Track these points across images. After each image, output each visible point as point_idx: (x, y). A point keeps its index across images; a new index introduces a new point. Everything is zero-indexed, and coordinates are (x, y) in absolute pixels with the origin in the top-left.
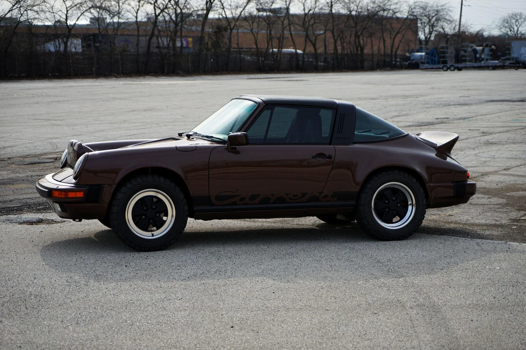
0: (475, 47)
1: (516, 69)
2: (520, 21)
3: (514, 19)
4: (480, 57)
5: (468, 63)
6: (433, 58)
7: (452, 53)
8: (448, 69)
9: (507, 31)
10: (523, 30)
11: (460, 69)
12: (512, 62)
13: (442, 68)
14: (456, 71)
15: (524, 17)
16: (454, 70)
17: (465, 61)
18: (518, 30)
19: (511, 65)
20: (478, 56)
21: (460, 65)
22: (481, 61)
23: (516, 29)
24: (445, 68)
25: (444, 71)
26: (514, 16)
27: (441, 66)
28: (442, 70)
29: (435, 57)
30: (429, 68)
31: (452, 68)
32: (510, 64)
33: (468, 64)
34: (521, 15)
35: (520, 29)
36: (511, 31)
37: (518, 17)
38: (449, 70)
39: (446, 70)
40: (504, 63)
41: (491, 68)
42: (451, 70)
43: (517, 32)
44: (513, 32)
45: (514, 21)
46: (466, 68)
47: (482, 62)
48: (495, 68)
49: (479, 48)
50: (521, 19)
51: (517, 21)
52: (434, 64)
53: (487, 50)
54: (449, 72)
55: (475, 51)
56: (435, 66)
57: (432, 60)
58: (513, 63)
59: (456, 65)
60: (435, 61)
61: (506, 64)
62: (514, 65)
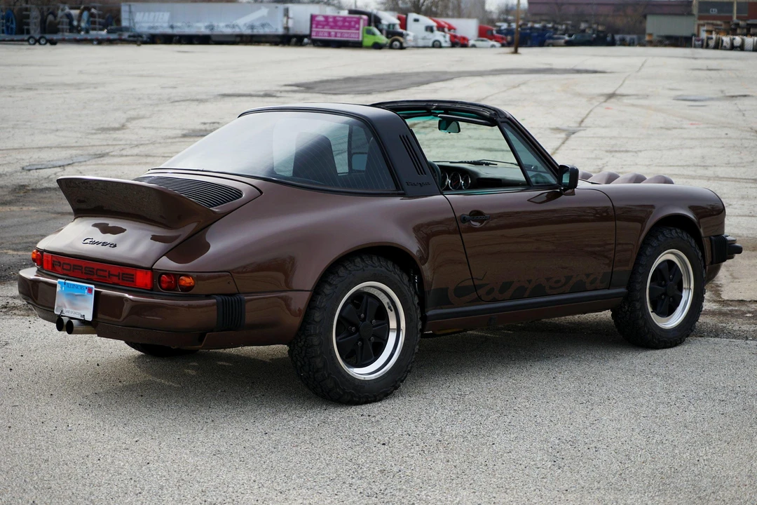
0: (67, 10)
1: (139, 45)
4: (79, 25)
5: (67, 34)
6: (9, 24)
7: (36, 18)
8: (37, 41)
11: (53, 43)
12: (132, 34)
13: (28, 40)
14: (48, 46)
16: (45, 44)
17: (63, 31)
19: (131, 39)
20: (75, 23)
21: (55, 37)
22: (79, 32)
24: (31, 41)
25: (30, 44)
27: (26, 37)
28: (27, 43)
29: (12, 23)
30: (7, 39)
31: (43, 41)
32: (130, 36)
33: (67, 36)
38: (37, 44)
39: (34, 44)
40: (120, 35)
41: (95, 43)
42: (40, 44)
46: (64, 41)
47: (82, 33)
48: (100, 42)
49: (75, 12)
52: (11, 34)
53: (86, 14)
54: (37, 46)
55: (69, 16)
56: (16, 37)
57: (8, 27)
58: (134, 36)
59: (48, 36)
60: (12, 28)
61: (123, 37)
62: (135, 39)
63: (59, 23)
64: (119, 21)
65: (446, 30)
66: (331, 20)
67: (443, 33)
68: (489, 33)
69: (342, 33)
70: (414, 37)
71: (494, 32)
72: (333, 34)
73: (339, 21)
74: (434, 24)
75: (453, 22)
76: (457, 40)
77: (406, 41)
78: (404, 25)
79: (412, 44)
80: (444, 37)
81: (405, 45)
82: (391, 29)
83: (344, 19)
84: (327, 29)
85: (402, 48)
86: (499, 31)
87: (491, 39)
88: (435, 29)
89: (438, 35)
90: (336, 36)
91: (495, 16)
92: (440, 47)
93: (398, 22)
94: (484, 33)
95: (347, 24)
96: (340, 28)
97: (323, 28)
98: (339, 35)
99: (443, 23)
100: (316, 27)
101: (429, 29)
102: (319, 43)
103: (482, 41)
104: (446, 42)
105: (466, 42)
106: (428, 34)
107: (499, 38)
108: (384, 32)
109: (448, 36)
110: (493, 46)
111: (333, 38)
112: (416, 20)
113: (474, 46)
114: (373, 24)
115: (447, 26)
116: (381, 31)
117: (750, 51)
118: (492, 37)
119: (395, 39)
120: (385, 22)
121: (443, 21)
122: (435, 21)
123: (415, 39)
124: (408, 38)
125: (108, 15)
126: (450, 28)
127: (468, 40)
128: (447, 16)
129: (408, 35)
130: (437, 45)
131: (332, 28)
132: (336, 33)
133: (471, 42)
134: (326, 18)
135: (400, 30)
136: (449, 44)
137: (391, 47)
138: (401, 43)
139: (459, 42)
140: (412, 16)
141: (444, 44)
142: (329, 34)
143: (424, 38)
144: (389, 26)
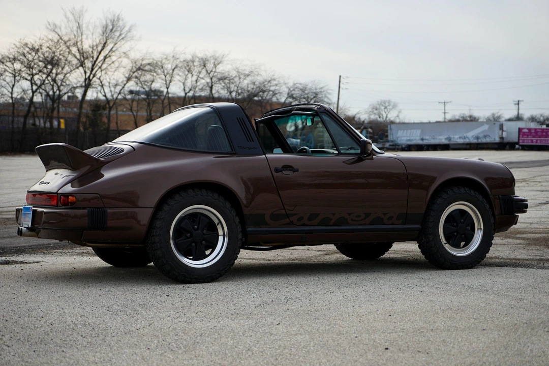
2: (388, 107)
3: (383, 106)
9: (377, 118)
10: (392, 117)
12: (391, 144)
15: (392, 104)
18: (387, 117)
19: (391, 147)
23: (385, 115)
26: (382, 103)
32: (390, 145)
34: (389, 102)
35: (389, 116)
36: (380, 117)
37: (387, 104)
40: (384, 145)
43: (386, 119)
44: (383, 118)
45: (383, 108)
50: (389, 105)
51: (386, 108)
58: (393, 145)
61: (386, 146)
62: (394, 147)
64: (386, 136)
66: (533, 131)
69: (541, 140)
72: (535, 141)
73: (538, 132)
83: (543, 130)
84: (530, 138)
90: (537, 143)
95: (544, 134)
96: (540, 137)
97: (528, 137)
98: (538, 142)
100: (523, 137)
102: (525, 148)
111: (534, 144)
125: (380, 133)
131: (534, 137)
132: (537, 140)
134: (530, 130)
142: (532, 140)
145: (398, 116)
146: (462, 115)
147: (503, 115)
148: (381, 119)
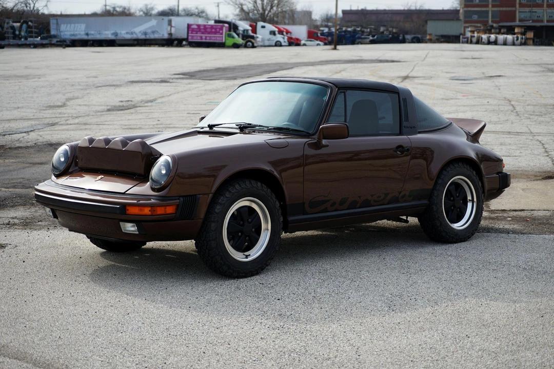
0: (11, 23)
1: (64, 48)
4: (20, 34)
5: (11, 40)
9: (24, 8)
10: (40, 6)
11: (2, 47)
12: (58, 40)
17: (8, 38)
18: (34, 6)
19: (59, 43)
20: (17, 33)
22: (20, 39)
23: (32, 6)
32: (57, 42)
33: (12, 42)
35: (37, 5)
40: (50, 41)
41: (32, 47)
44: (30, 7)
46: (10, 46)
47: (23, 40)
48: (36, 46)
49: (17, 25)
53: (25, 26)
55: (13, 27)
58: (60, 41)
61: (53, 42)
62: (61, 43)
63: (5, 33)
64: (49, 31)
65: (285, 33)
66: (202, 27)
67: (283, 36)
68: (315, 35)
69: (210, 37)
70: (262, 39)
71: (319, 35)
72: (204, 37)
73: (207, 28)
74: (276, 30)
75: (289, 28)
76: (292, 41)
77: (256, 42)
78: (254, 30)
79: (261, 44)
80: (284, 38)
81: (255, 45)
82: (246, 34)
83: (212, 27)
84: (199, 34)
85: (253, 47)
86: (323, 34)
87: (317, 40)
88: (277, 33)
89: (279, 38)
90: (206, 39)
91: (319, 23)
92: (281, 46)
93: (250, 28)
94: (312, 35)
95: (213, 30)
96: (209, 33)
97: (197, 33)
98: (208, 38)
99: (282, 29)
100: (192, 33)
101: (273, 33)
102: (194, 45)
103: (311, 41)
104: (285, 42)
105: (299, 42)
106: (272, 37)
107: (322, 38)
108: (241, 36)
109: (286, 38)
110: (318, 45)
111: (204, 41)
112: (263, 27)
113: (305, 45)
114: (232, 30)
115: (285, 30)
116: (238, 35)
117: (501, 45)
118: (317, 38)
119: (248, 41)
120: (241, 29)
121: (282, 27)
122: (276, 27)
123: (263, 40)
124: (258, 40)
126: (288, 32)
127: (300, 41)
128: (285, 24)
129: (257, 37)
130: (278, 44)
131: (203, 33)
132: (206, 37)
133: (303, 42)
134: (199, 26)
135: (252, 34)
136: (287, 44)
137: (246, 46)
138: (253, 44)
139: (294, 42)
140: (260, 24)
141: (283, 44)
142: (201, 37)
143: (269, 40)
144: (244, 31)
145: (46, 6)
146: (113, 6)
147: (156, 7)
148: (28, 8)
